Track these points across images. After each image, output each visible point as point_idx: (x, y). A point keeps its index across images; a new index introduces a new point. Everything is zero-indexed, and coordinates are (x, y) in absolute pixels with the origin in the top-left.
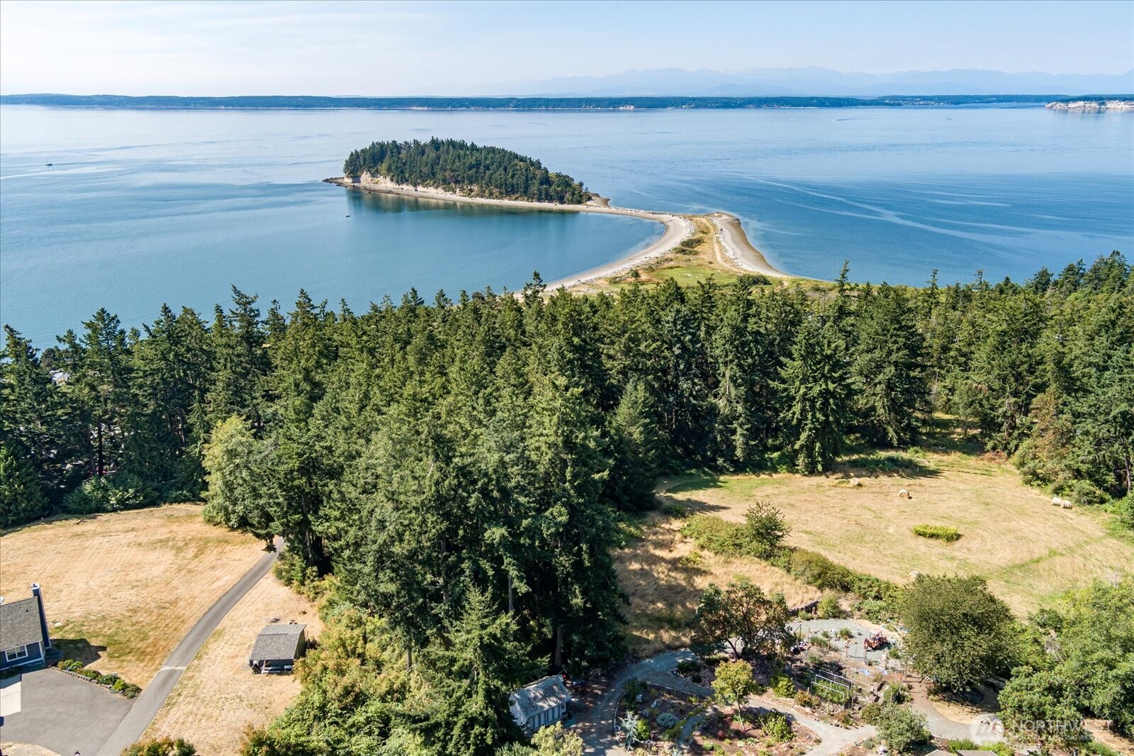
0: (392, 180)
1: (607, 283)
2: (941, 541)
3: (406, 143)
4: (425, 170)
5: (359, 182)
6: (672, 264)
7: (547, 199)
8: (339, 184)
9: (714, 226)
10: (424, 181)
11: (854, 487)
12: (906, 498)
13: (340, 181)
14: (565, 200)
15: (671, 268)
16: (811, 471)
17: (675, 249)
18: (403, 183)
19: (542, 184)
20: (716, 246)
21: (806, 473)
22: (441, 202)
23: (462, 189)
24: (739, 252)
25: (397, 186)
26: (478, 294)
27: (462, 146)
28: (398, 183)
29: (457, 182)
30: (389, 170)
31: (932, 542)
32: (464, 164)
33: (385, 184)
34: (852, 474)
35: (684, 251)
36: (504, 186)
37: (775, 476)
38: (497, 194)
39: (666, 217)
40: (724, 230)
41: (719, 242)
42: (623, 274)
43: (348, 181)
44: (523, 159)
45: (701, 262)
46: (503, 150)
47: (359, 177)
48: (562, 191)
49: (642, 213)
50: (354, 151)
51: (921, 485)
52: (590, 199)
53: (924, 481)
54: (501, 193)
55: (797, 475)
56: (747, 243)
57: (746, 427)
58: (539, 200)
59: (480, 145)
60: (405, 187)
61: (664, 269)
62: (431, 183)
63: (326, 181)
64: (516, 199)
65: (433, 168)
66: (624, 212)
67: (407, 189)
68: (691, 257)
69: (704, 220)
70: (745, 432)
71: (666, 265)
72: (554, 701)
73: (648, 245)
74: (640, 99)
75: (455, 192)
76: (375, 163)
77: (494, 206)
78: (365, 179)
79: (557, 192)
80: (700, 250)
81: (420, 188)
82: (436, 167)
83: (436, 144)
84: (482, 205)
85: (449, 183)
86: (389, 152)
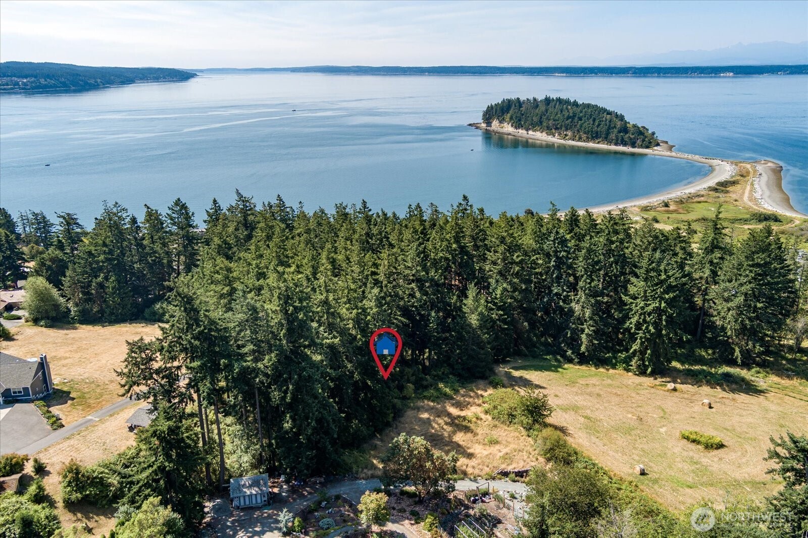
0: (512, 126)
1: (639, 210)
2: (700, 447)
3: (528, 99)
4: (535, 119)
5: (491, 126)
6: (702, 199)
7: (622, 143)
8: (477, 128)
9: (755, 171)
10: (534, 127)
11: (668, 391)
12: (707, 408)
13: (478, 125)
14: (636, 145)
15: (699, 202)
16: (642, 372)
17: (709, 187)
18: (519, 128)
19: (620, 132)
20: (748, 188)
21: (637, 373)
22: (544, 143)
23: (560, 134)
24: (767, 193)
25: (515, 130)
26: (529, 210)
27: (567, 102)
28: (516, 128)
29: (556, 129)
30: (511, 118)
31: (693, 446)
32: (564, 115)
33: (508, 128)
34: (679, 381)
35: (717, 189)
36: (590, 133)
37: (611, 371)
38: (585, 138)
39: (715, 162)
40: (764, 174)
41: (752, 184)
42: (656, 204)
43: (484, 125)
44: (609, 113)
45: (728, 199)
46: (597, 106)
47: (491, 123)
48: (634, 138)
49: (697, 157)
50: (490, 105)
51: (734, 399)
52: (658, 145)
53: (742, 397)
54: (588, 138)
55: (630, 374)
56: (779, 187)
57: (592, 328)
58: (616, 144)
59: (580, 102)
60: (520, 131)
61: (693, 203)
62: (539, 129)
63: (470, 125)
64: (598, 143)
65: (541, 118)
66: (682, 156)
67: (522, 132)
68: (721, 195)
69: (748, 166)
70: (590, 333)
71: (697, 199)
72: (256, 491)
73: (690, 183)
74: (740, 67)
75: (554, 136)
76: (503, 114)
77: (581, 147)
78: (495, 124)
79: (631, 139)
80: (731, 190)
81: (530, 132)
82: (543, 117)
83: (548, 101)
84: (573, 146)
85: (551, 129)
86: (513, 106)
